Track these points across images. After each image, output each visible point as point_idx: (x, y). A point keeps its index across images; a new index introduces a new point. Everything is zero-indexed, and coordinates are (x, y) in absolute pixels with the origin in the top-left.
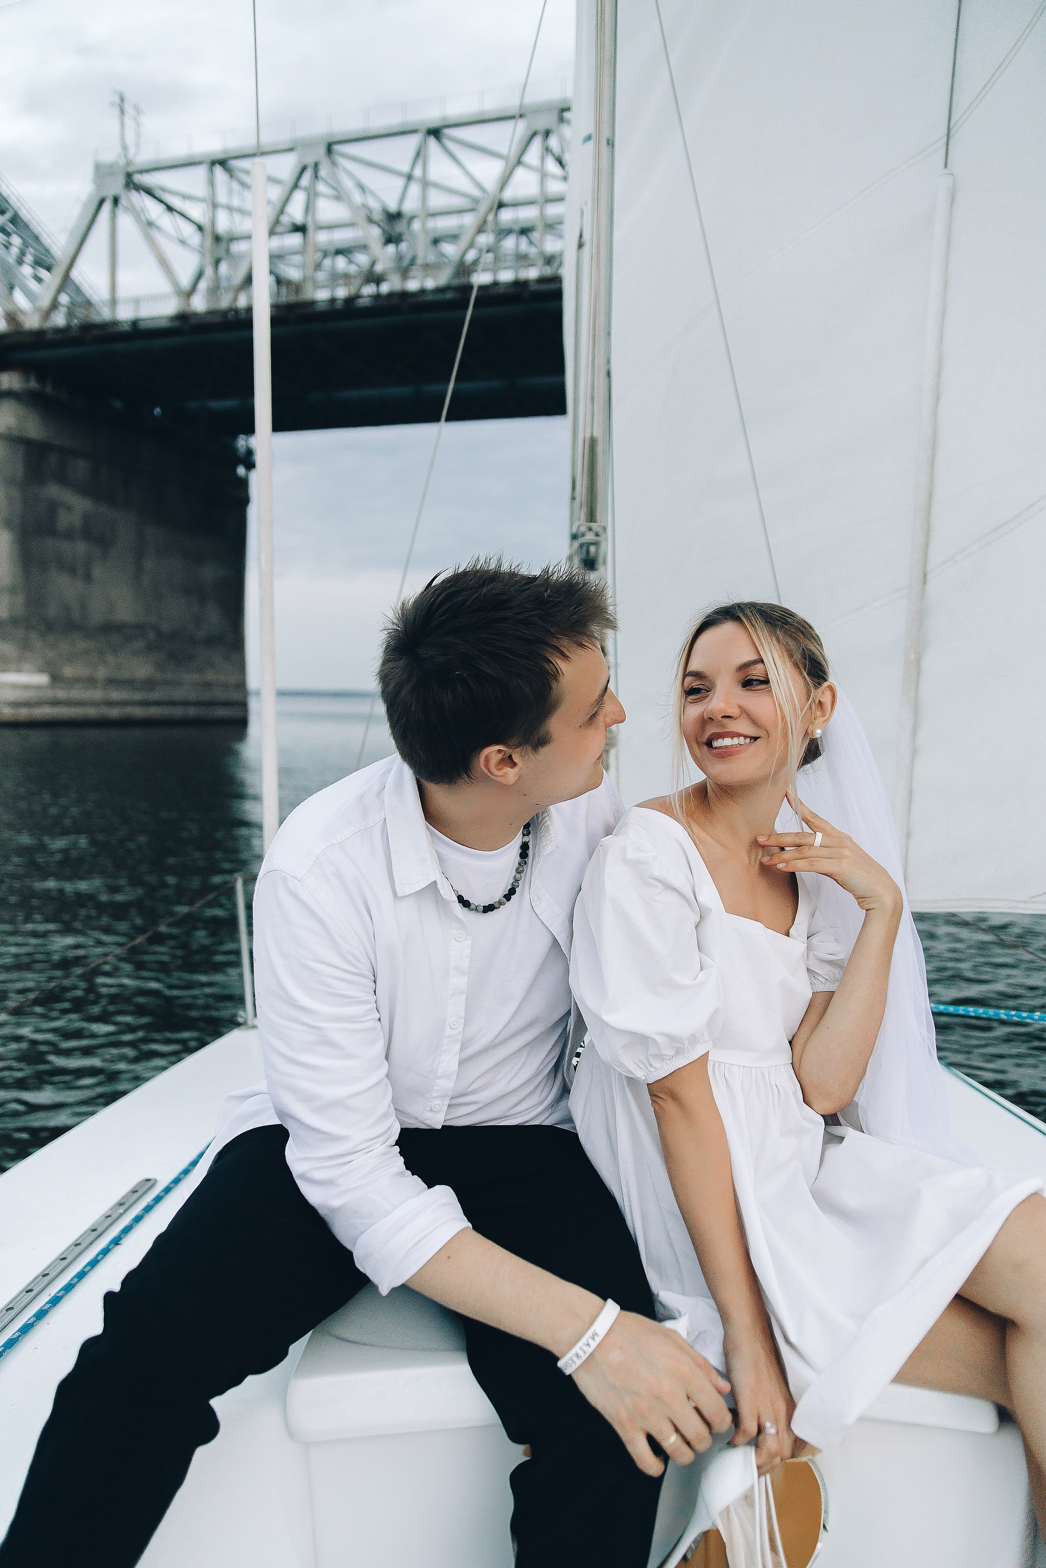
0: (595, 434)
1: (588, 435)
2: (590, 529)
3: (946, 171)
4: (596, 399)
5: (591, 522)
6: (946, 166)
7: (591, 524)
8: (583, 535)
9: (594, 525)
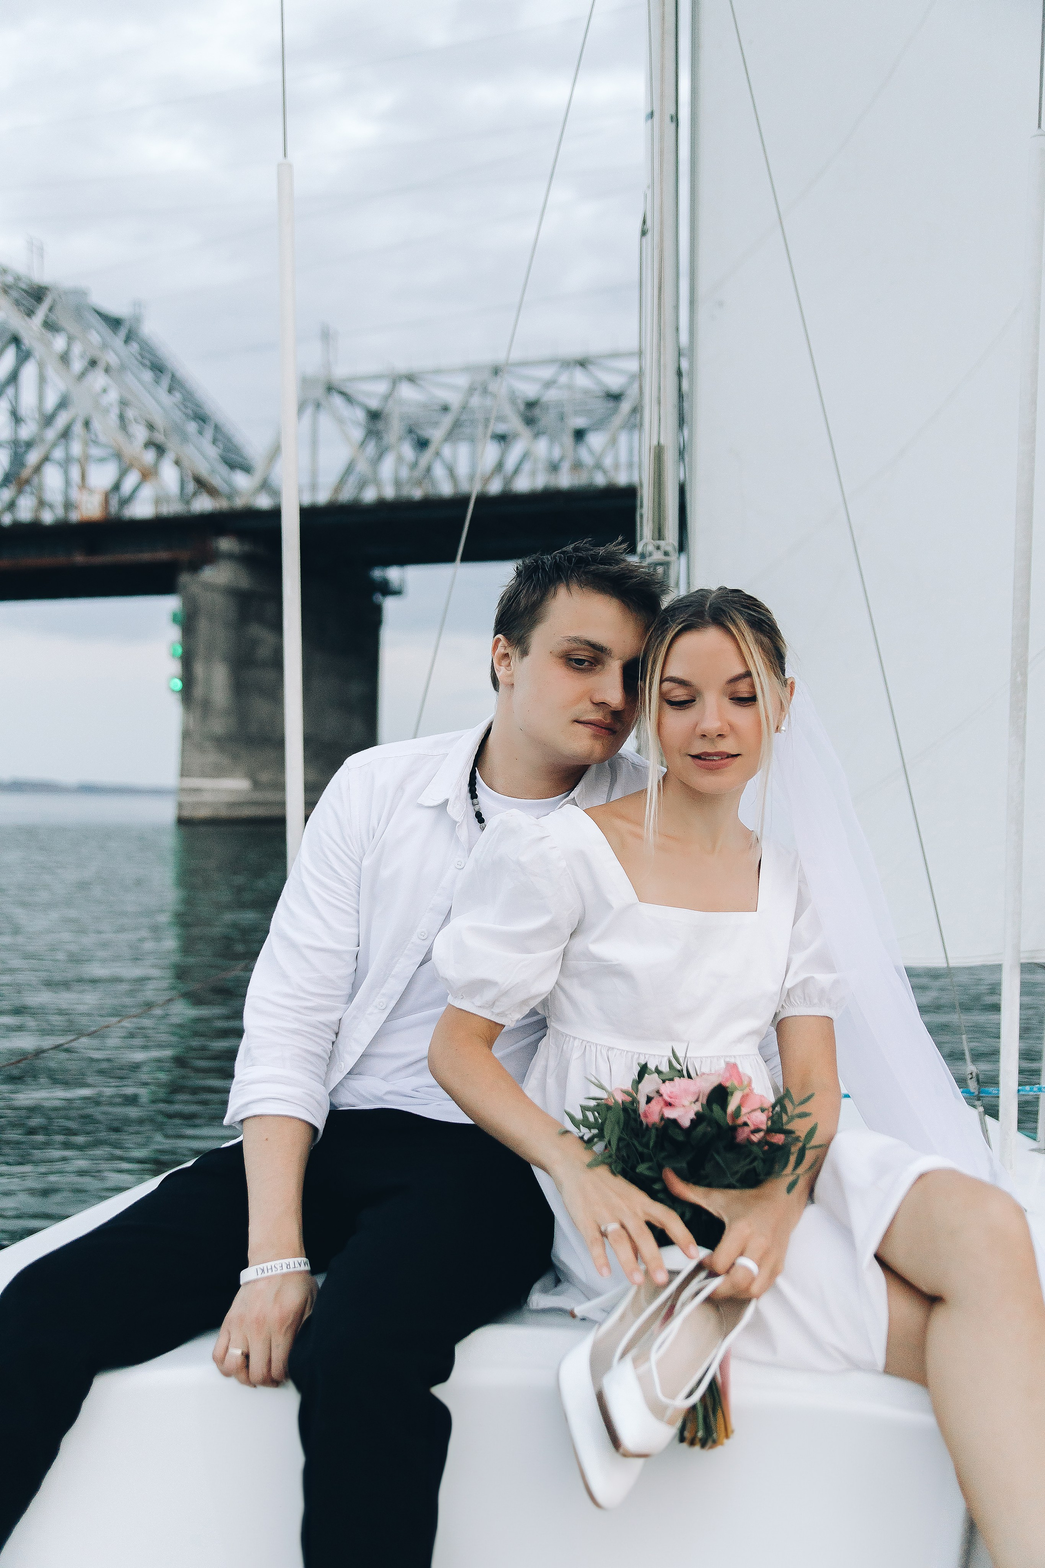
0: (662, 442)
1: (655, 442)
2: (658, 548)
3: (1040, 132)
4: (662, 401)
5: (659, 539)
6: (1039, 126)
7: (658, 542)
8: (650, 554)
9: (662, 543)
